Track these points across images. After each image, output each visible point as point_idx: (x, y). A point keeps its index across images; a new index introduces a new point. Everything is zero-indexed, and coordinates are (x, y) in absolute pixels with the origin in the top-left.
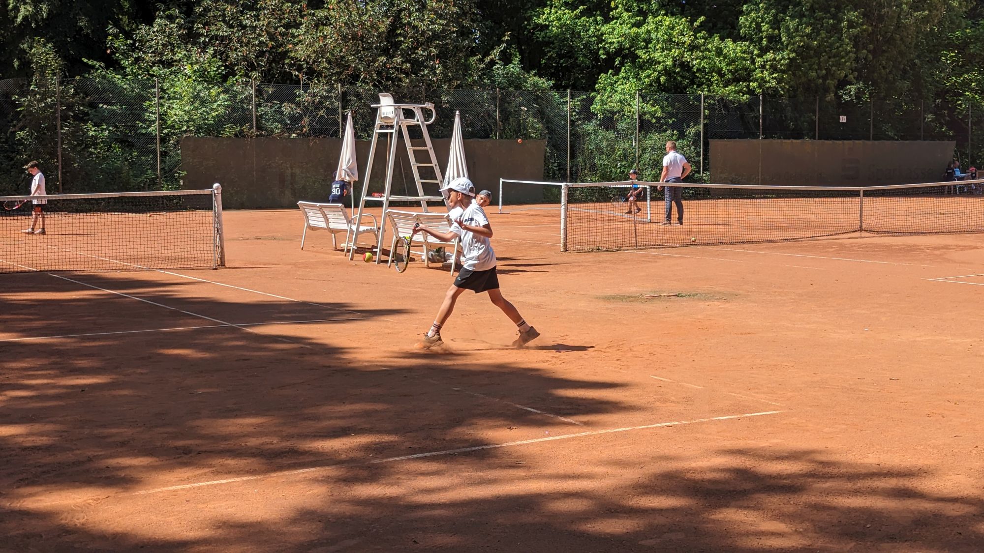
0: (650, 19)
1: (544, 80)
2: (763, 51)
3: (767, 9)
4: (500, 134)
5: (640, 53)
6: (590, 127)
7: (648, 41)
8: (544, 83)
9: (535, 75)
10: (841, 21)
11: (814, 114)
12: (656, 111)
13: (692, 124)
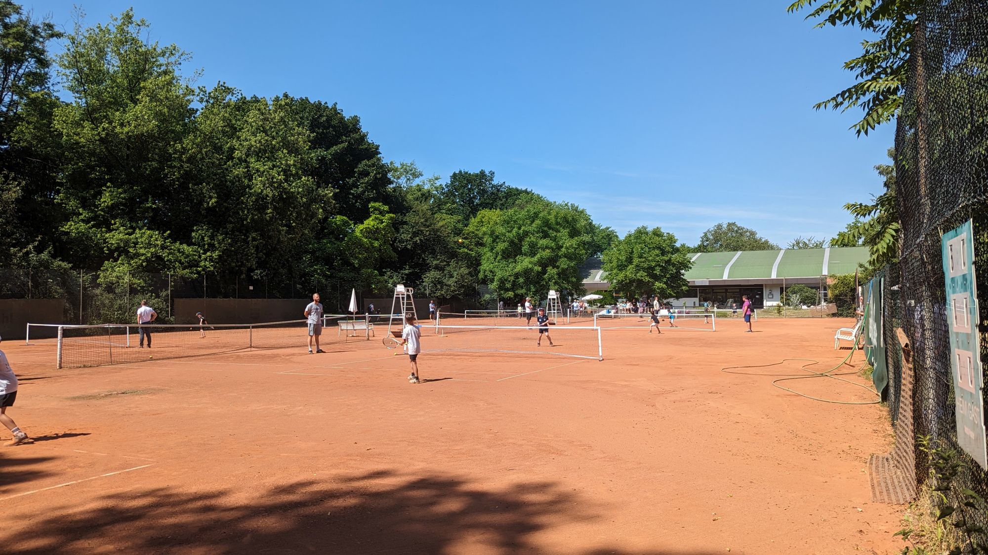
0: (137, 231)
1: (65, 263)
2: (205, 252)
3: (207, 230)
4: (31, 296)
5: (131, 250)
6: (98, 291)
7: (136, 243)
8: (65, 265)
9: (59, 261)
10: (248, 237)
11: (236, 285)
12: (140, 283)
13: (164, 290)
